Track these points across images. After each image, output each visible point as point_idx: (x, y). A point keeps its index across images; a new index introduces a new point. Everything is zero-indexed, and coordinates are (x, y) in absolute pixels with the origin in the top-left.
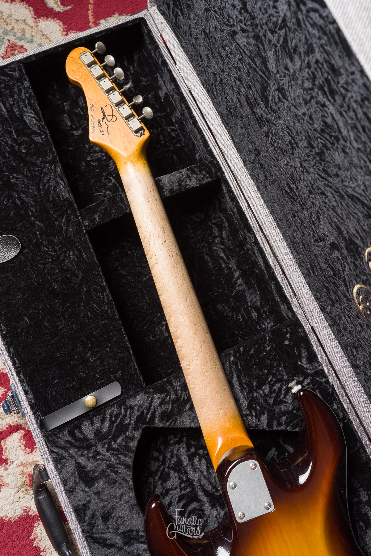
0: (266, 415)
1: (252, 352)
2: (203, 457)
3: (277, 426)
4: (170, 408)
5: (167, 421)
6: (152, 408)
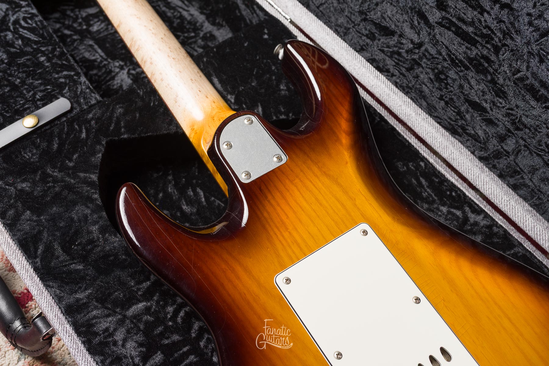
4: (138, 116)
6: (114, 119)
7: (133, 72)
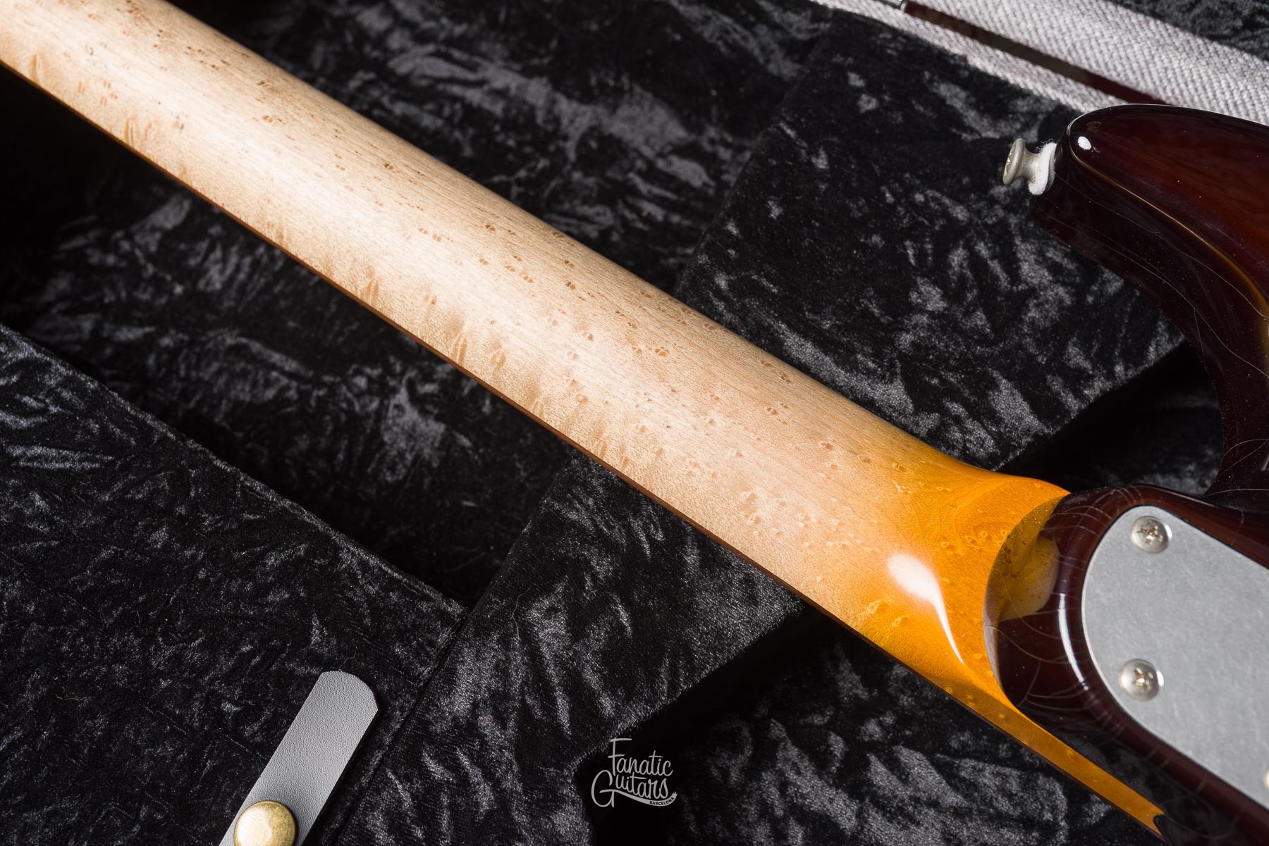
0: (1004, 383)
1: (776, 212)
2: (895, 742)
3: (1078, 394)
4: (624, 617)
5: (653, 676)
6: (551, 670)
7: (429, 388)
